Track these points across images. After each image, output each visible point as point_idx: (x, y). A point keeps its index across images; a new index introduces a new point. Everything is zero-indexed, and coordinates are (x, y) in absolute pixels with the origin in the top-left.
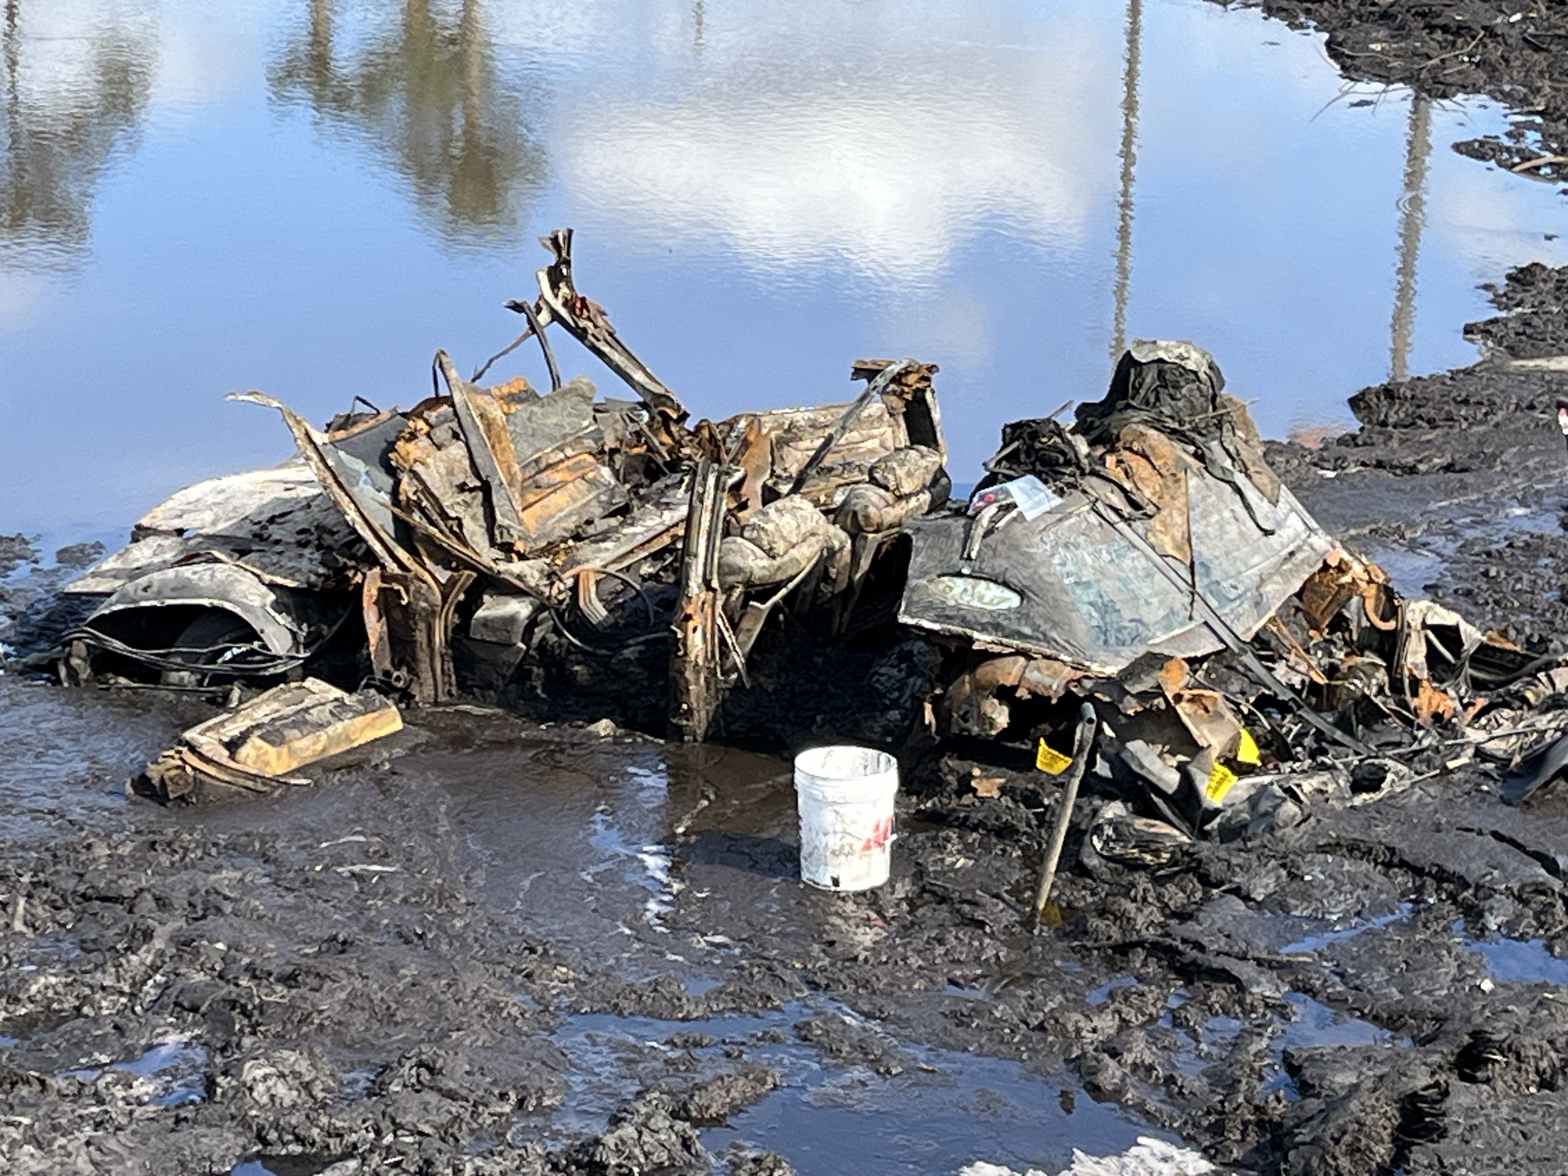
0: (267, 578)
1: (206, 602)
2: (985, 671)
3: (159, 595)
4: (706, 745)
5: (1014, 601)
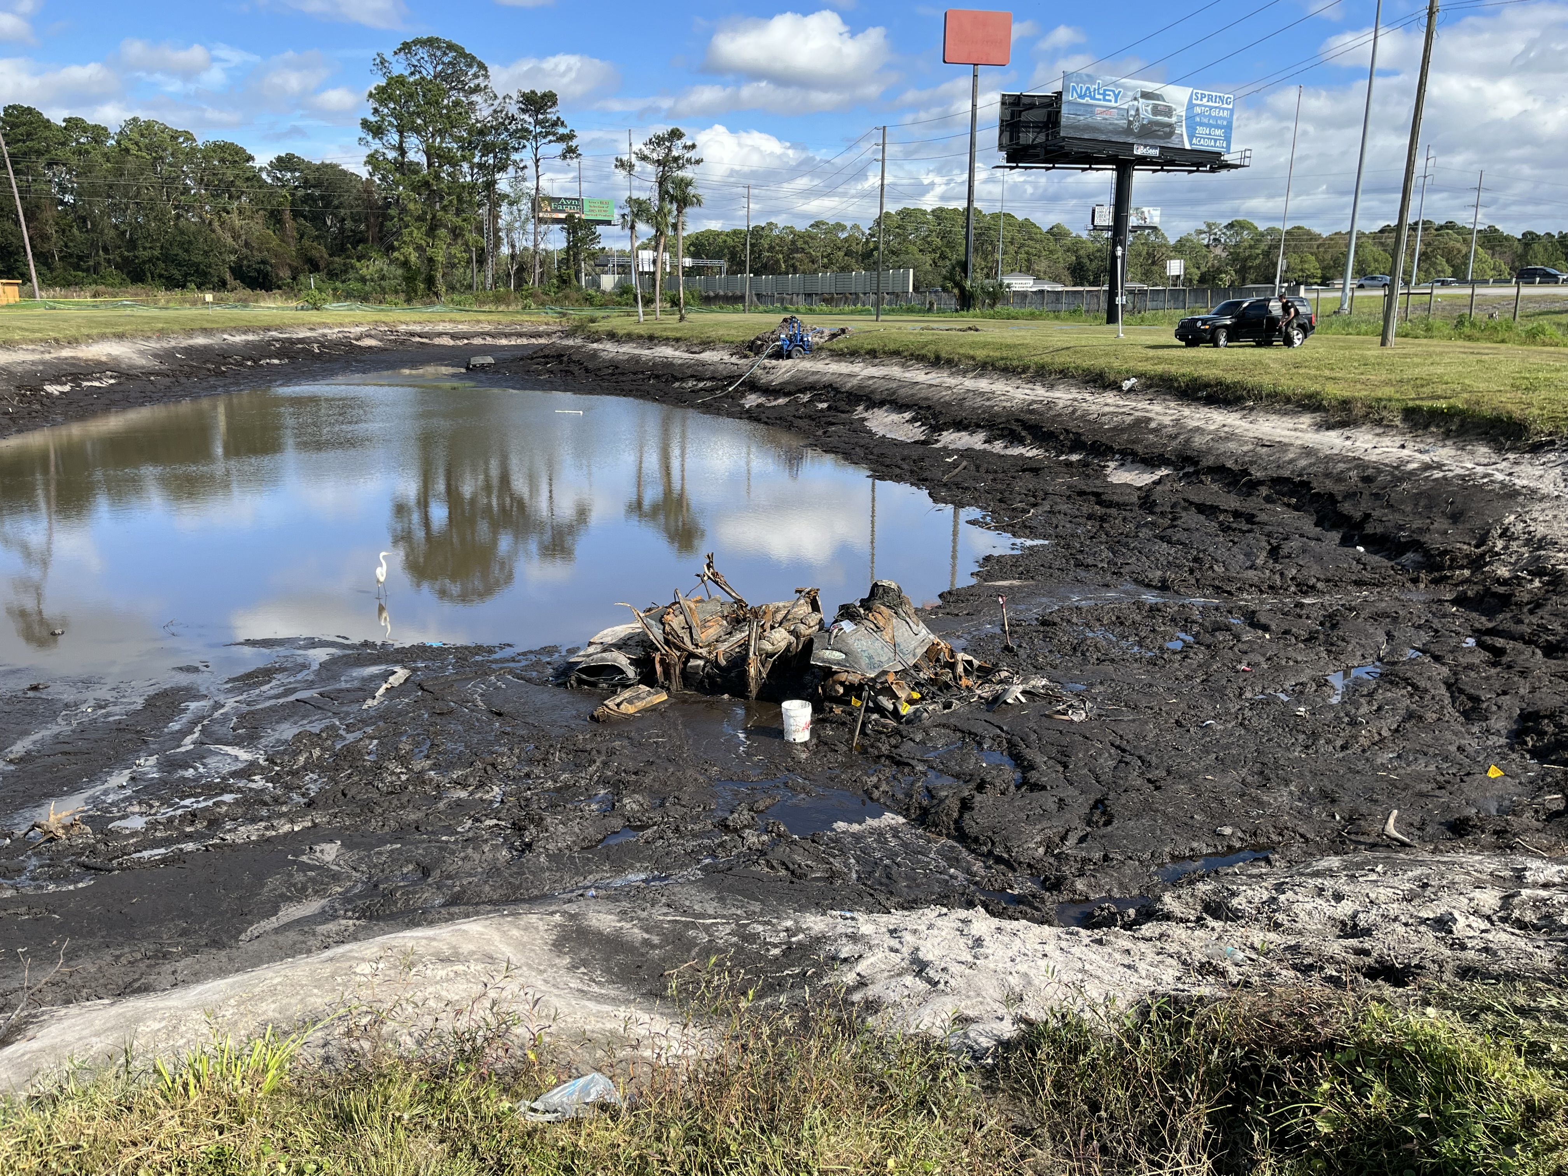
0: (627, 656)
1: (609, 663)
2: (836, 677)
3: (596, 662)
4: (756, 701)
5: (844, 656)
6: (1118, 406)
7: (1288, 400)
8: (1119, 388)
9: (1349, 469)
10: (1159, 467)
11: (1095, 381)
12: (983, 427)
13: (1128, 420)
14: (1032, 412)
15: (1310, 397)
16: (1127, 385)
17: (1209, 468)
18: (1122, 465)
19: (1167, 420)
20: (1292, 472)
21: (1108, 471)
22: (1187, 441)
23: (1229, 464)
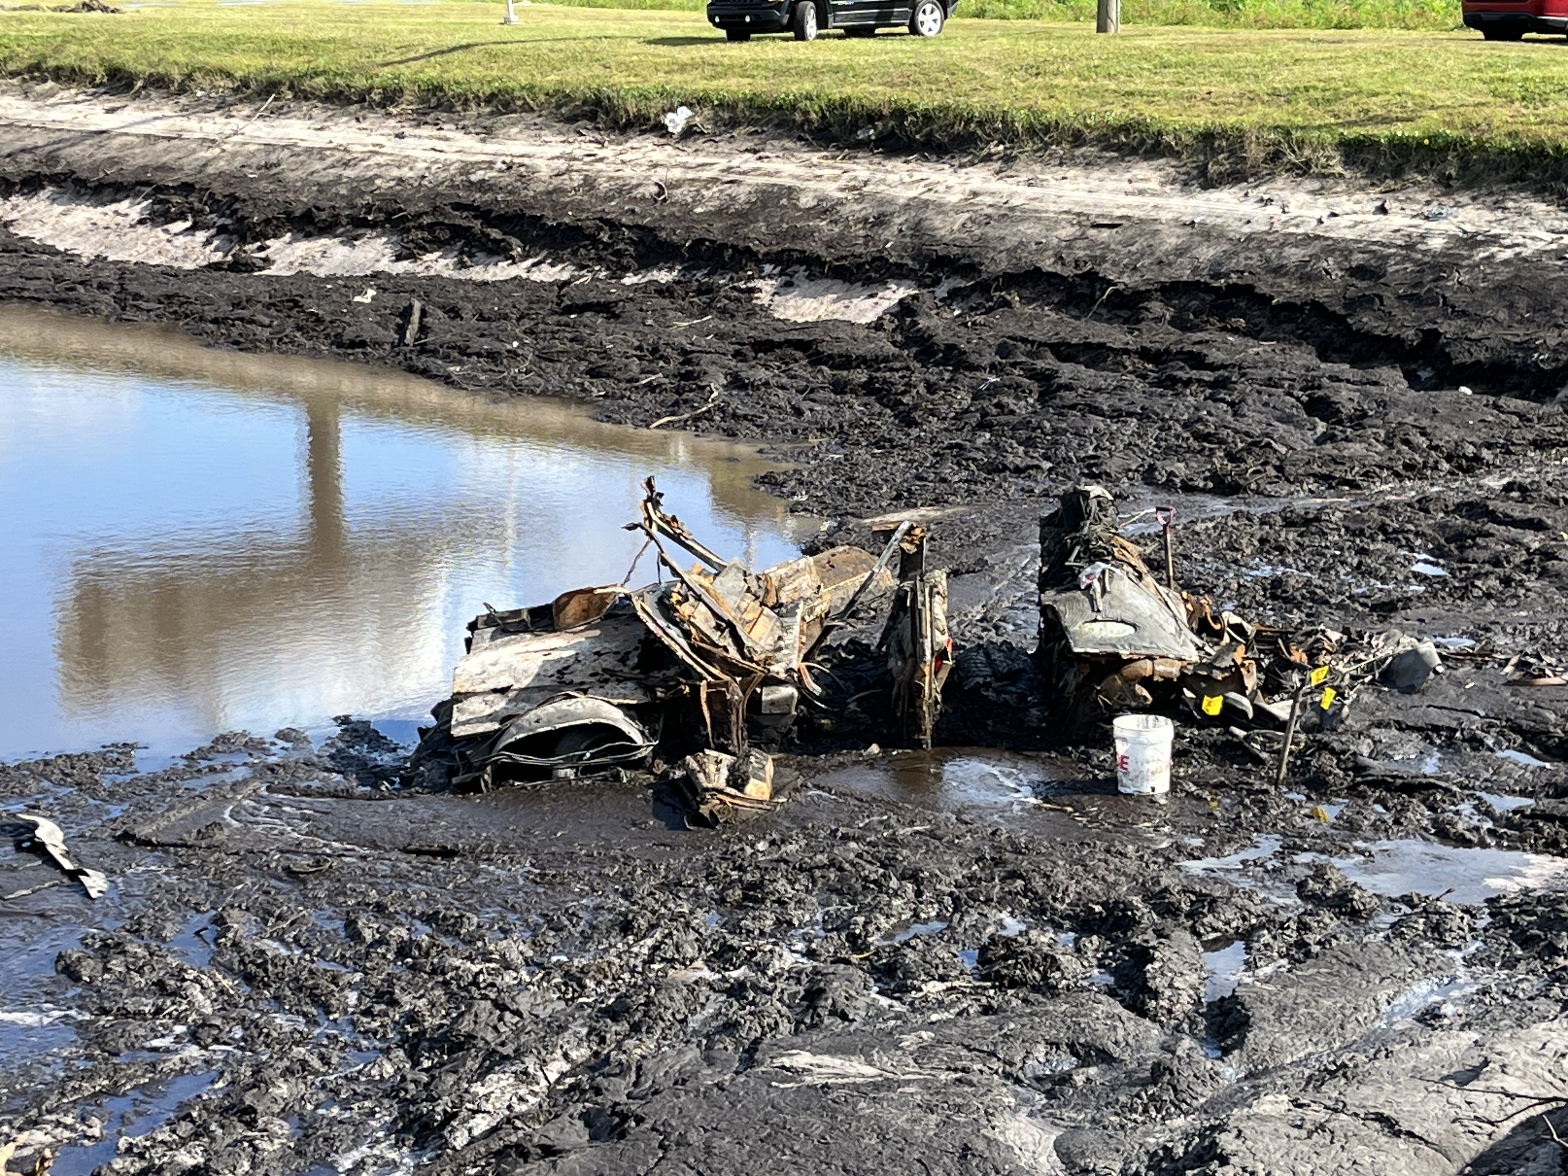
0: (615, 701)
1: (587, 721)
2: (1127, 671)
3: (549, 723)
4: (938, 749)
5: (1131, 630)
6: (686, 167)
7: (1078, 139)
8: (660, 130)
9: (1316, 257)
10: (883, 282)
11: (592, 117)
12: (373, 225)
13: (742, 193)
14: (482, 186)
15: (1125, 128)
16: (677, 121)
17: (1006, 275)
18: (789, 285)
19: (832, 190)
20: (1195, 270)
21: (764, 298)
22: (917, 228)
23: (1048, 264)
